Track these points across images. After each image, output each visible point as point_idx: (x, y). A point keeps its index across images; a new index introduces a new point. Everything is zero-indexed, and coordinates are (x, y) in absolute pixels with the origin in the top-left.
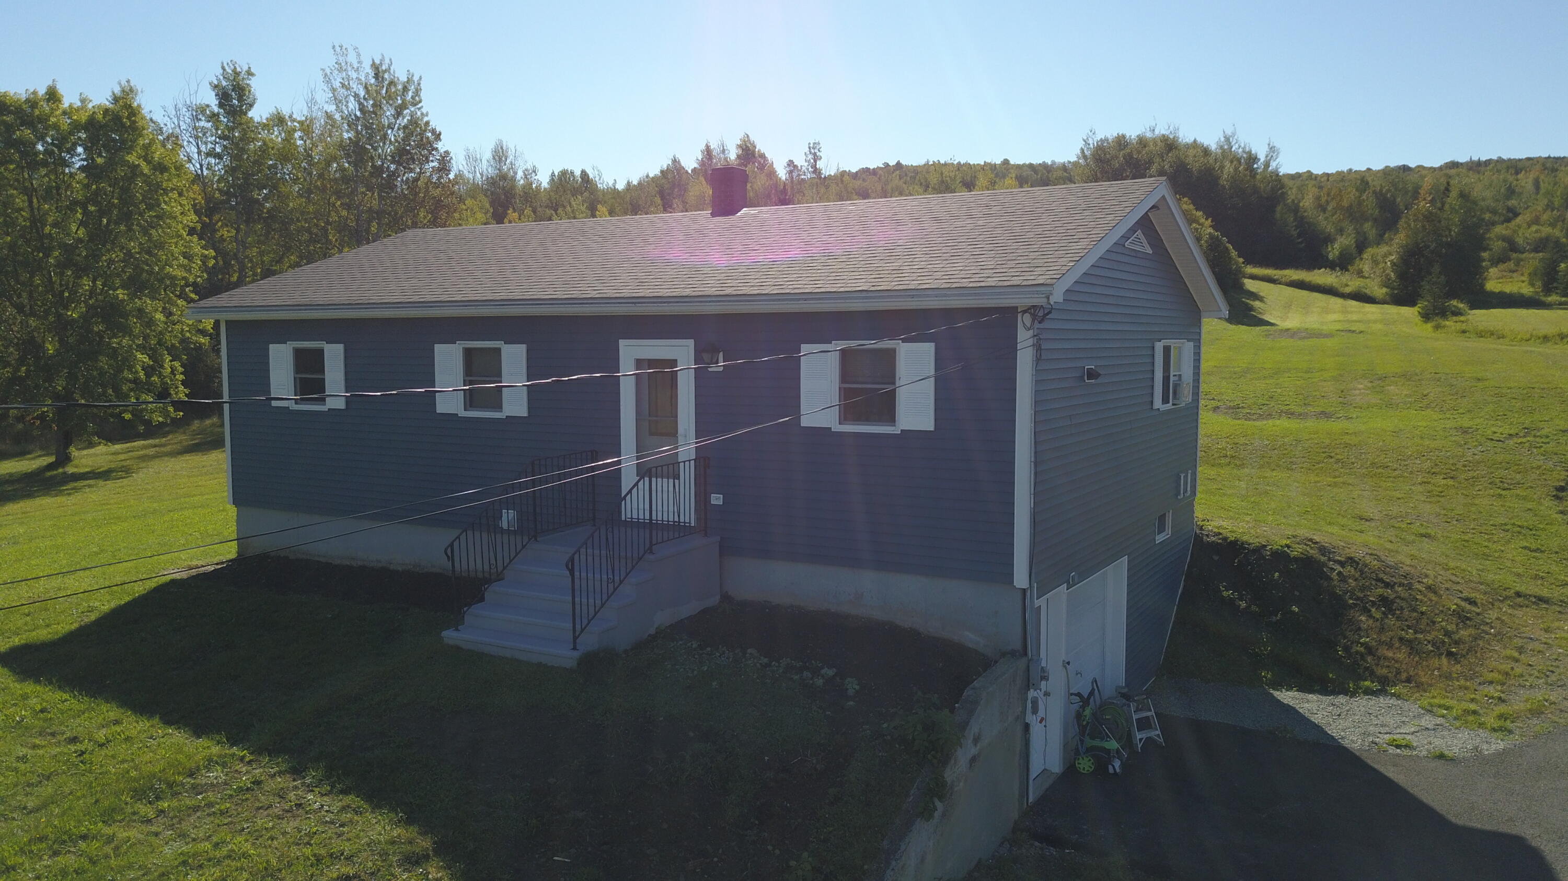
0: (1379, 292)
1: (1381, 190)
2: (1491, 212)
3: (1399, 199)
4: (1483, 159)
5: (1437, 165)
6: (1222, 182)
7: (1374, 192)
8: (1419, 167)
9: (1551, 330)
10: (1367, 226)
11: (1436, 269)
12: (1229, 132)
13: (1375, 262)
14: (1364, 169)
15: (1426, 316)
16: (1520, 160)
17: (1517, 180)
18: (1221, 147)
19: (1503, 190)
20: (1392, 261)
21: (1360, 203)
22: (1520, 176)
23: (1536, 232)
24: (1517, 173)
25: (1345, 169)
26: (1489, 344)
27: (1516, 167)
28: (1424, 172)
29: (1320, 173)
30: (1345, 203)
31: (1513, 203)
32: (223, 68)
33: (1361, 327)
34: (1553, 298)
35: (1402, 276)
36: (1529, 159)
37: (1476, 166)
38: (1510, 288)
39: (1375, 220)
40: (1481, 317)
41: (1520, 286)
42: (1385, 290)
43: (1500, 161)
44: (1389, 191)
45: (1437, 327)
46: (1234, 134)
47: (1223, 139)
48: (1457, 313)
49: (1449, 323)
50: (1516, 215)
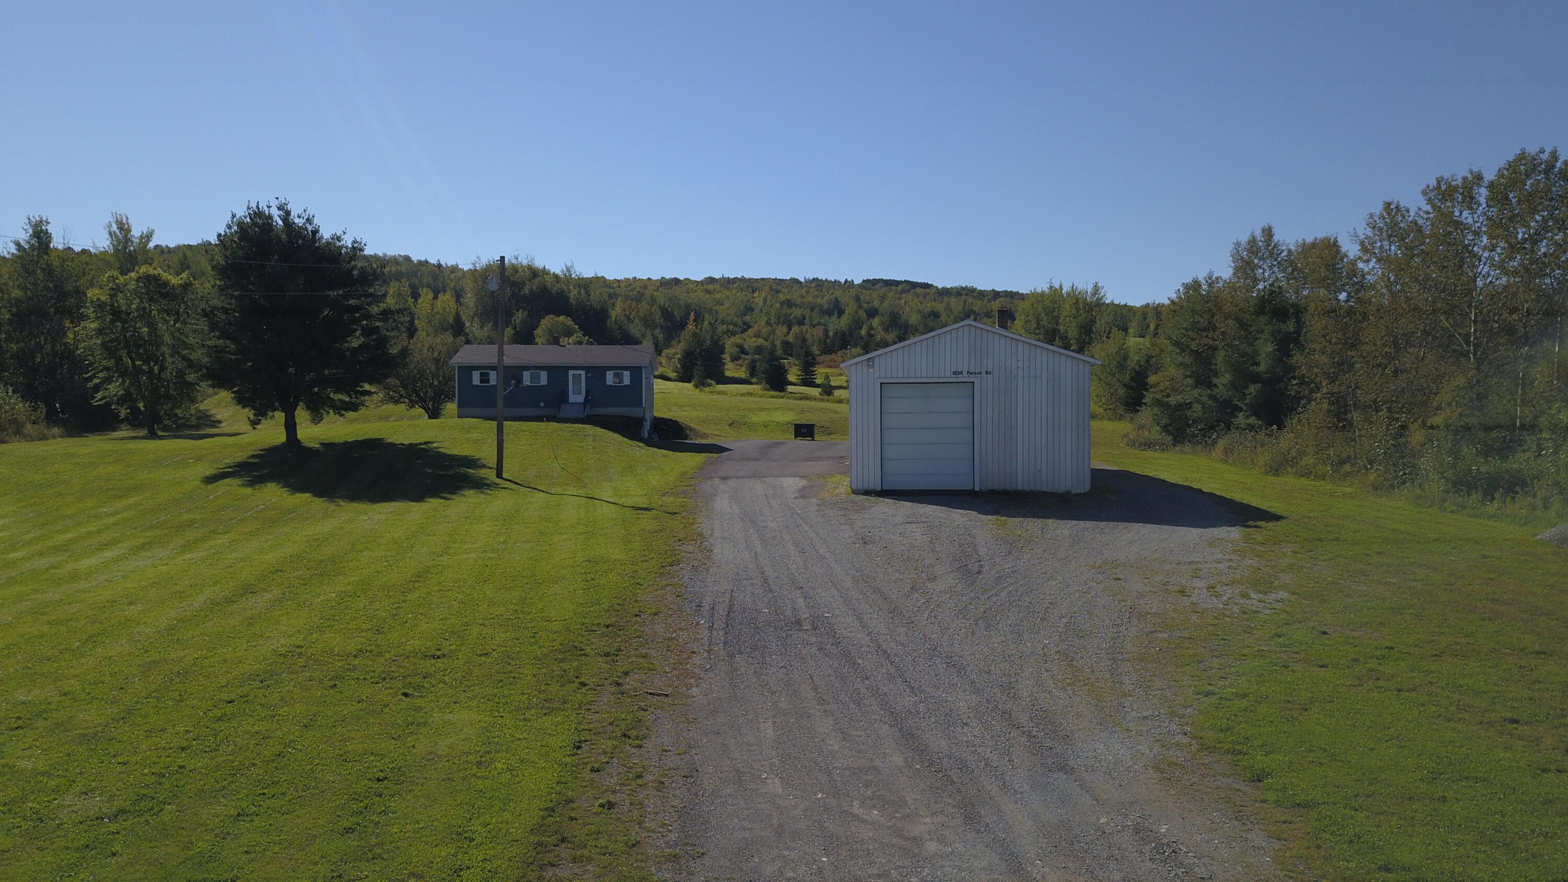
0: (673, 375)
1: (664, 306)
2: (734, 325)
3: (675, 313)
4: (732, 276)
5: (699, 279)
6: (571, 301)
7: (660, 307)
8: (686, 279)
9: (744, 392)
10: (657, 331)
11: (699, 363)
12: (569, 264)
13: (669, 358)
14: (645, 278)
15: (696, 386)
16: (757, 280)
17: (753, 298)
18: (565, 275)
19: (741, 308)
20: (678, 358)
21: (651, 314)
22: (755, 295)
23: (755, 342)
24: (754, 292)
25: (631, 277)
26: (722, 397)
27: (751, 285)
28: (691, 286)
29: (612, 278)
30: (641, 314)
31: (747, 318)
32: (29, 219)
33: (668, 391)
34: (754, 380)
35: (684, 366)
36: (763, 279)
37: (727, 283)
38: (737, 375)
39: (661, 327)
40: (721, 387)
41: (742, 374)
42: (675, 374)
43: (743, 280)
44: (669, 306)
45: (701, 391)
46: (572, 266)
47: (565, 269)
48: (710, 385)
49: (707, 389)
50: (749, 327)
